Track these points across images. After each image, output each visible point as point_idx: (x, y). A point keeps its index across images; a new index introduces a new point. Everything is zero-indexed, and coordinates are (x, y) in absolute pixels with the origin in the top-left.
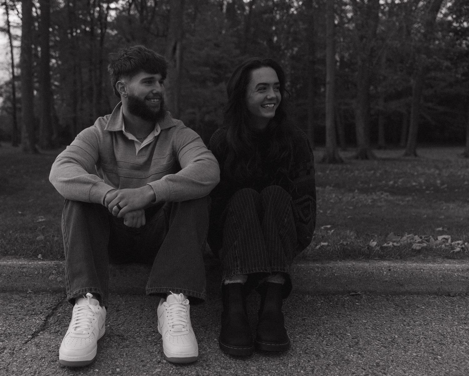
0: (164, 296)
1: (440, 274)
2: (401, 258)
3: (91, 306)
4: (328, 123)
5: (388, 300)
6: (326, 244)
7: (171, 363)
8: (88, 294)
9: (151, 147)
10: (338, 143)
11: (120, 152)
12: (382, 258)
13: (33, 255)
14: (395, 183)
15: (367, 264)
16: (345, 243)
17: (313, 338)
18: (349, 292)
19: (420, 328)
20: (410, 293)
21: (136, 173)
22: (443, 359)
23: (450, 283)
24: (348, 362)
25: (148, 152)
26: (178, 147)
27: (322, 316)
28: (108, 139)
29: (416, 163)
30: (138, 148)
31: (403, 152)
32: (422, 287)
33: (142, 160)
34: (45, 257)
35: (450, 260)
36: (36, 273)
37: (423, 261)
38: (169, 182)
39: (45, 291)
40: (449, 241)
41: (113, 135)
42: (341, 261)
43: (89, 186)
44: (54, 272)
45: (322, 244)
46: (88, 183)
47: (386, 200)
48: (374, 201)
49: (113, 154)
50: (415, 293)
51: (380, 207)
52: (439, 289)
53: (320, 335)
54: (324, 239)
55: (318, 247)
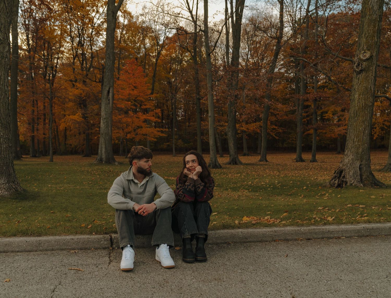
0: (158, 246)
1: (261, 234)
2: (247, 228)
3: (130, 250)
4: (211, 142)
5: (241, 245)
6: (216, 223)
7: (166, 268)
8: (129, 245)
9: (145, 185)
10: (217, 151)
11: (133, 188)
12: (239, 228)
13: (90, 233)
14: (252, 183)
15: (233, 231)
16: (224, 222)
17: (214, 259)
18: (226, 243)
19: (252, 254)
20: (250, 242)
21: (140, 196)
22: (258, 262)
23: (266, 237)
24: (226, 265)
25: (144, 187)
26: (157, 185)
27: (216, 252)
28: (127, 182)
29: (266, 167)
30: (139, 185)
31: (259, 158)
32: (255, 239)
33: (141, 190)
34: (96, 234)
35: (266, 228)
36: (95, 241)
37: (255, 228)
38: (161, 202)
39: (99, 248)
40: (269, 219)
41: (129, 181)
42: (222, 230)
43: (126, 204)
44: (103, 240)
45: (214, 223)
46: (126, 203)
47: (246, 196)
48: (239, 196)
49: (129, 188)
50: (252, 242)
51: (242, 200)
52: (261, 240)
53: (216, 258)
54: (214, 220)
55: (212, 224)
